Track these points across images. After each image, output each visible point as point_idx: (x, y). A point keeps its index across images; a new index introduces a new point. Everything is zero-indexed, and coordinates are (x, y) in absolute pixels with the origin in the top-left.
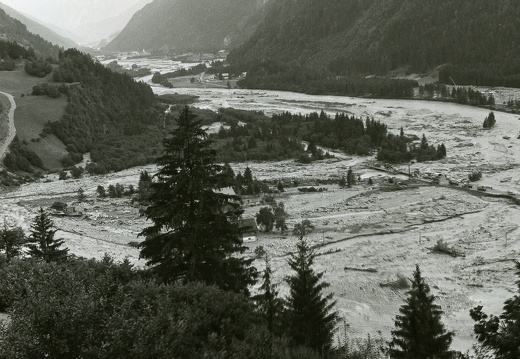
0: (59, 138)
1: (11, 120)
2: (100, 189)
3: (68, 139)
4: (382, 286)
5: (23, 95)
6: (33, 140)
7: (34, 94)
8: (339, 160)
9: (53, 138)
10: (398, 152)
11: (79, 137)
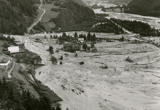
0: (55, 23)
1: (41, 17)
2: (51, 36)
3: (57, 23)
4: (100, 67)
5: (48, 11)
6: (45, 23)
7: (51, 10)
8: (129, 34)
9: (53, 23)
10: (146, 33)
11: (61, 23)
